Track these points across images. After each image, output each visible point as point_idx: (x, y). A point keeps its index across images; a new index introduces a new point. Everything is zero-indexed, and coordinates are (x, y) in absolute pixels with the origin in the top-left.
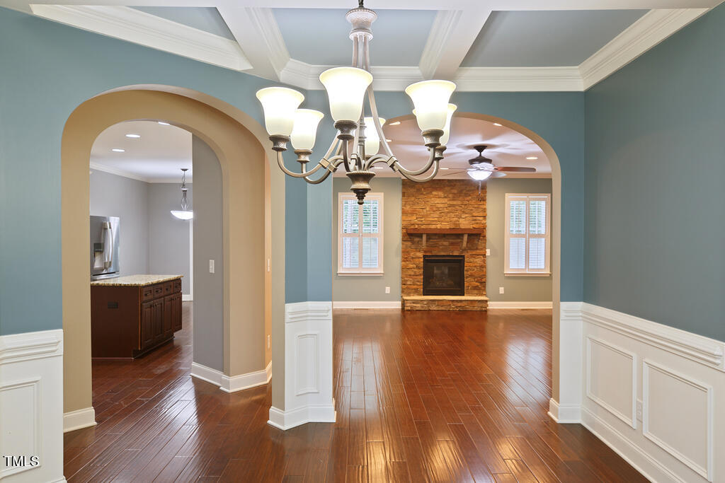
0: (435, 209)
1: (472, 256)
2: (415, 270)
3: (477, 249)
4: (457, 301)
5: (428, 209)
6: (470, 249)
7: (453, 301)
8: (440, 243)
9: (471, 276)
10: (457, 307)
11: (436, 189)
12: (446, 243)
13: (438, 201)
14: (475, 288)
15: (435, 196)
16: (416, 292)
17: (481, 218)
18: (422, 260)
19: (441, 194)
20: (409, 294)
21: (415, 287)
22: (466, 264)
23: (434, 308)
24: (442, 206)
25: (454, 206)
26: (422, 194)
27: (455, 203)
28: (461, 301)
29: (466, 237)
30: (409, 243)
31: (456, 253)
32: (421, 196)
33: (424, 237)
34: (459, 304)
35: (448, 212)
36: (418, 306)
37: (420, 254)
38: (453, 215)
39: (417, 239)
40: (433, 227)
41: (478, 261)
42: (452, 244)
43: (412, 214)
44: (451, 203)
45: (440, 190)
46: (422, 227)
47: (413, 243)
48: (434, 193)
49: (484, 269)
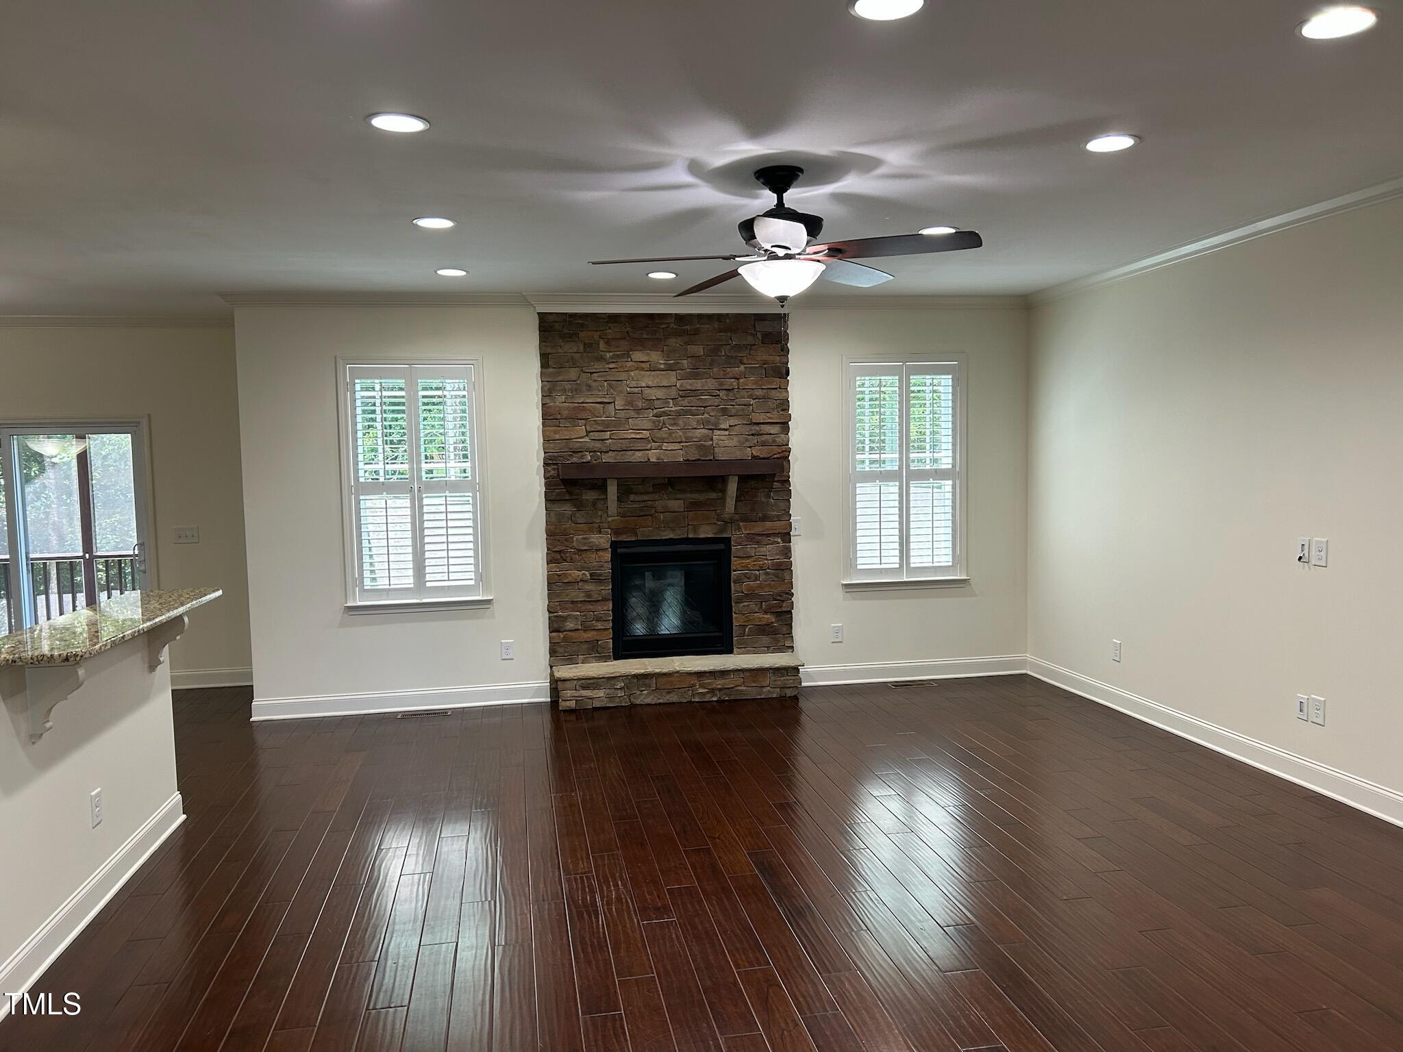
0: (640, 404)
1: (753, 538)
2: (588, 587)
3: (765, 518)
4: (712, 674)
5: (619, 403)
6: (746, 519)
7: (700, 674)
8: (659, 504)
9: (750, 596)
10: (712, 691)
11: (641, 344)
12: (676, 504)
13: (647, 379)
14: (764, 630)
15: (640, 366)
16: (594, 652)
17: (775, 429)
18: (608, 556)
19: (656, 357)
20: (571, 660)
21: (589, 635)
22: (735, 562)
23: (645, 697)
24: (660, 394)
25: (694, 393)
26: (600, 359)
27: (698, 384)
28: (723, 673)
29: (732, 487)
30: (567, 509)
31: (706, 532)
32: (598, 366)
33: (612, 489)
34: (719, 683)
35: (679, 414)
36: (599, 696)
37: (602, 540)
38: (692, 421)
39: (590, 496)
40: (638, 457)
41: (769, 552)
42: (694, 506)
43: (573, 419)
44: (689, 384)
45: (654, 348)
46: (606, 458)
47: (579, 506)
48: (638, 356)
49: (786, 574)
